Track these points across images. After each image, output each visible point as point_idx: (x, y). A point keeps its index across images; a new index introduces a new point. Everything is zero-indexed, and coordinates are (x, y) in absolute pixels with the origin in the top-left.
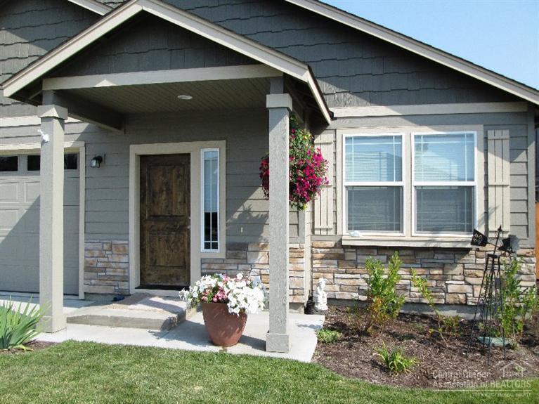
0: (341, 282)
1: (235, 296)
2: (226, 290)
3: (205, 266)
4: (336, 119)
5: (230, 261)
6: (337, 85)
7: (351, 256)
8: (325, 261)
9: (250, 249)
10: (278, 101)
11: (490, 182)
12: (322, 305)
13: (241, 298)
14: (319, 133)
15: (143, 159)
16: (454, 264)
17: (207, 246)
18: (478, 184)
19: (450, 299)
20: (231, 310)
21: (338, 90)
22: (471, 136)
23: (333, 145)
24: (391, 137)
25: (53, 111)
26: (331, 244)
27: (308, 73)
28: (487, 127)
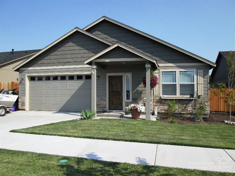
0: (161, 108)
1: (139, 108)
2: (137, 107)
3: (126, 104)
4: (159, 67)
5: (133, 103)
6: (160, 58)
7: (163, 102)
8: (156, 103)
9: (138, 99)
10: (148, 66)
11: (198, 83)
12: (156, 113)
13: (140, 108)
14: (155, 70)
15: (109, 77)
16: (189, 104)
17: (127, 99)
18: (195, 83)
19: (188, 112)
20: (138, 111)
21: (160, 59)
22: (194, 71)
23: (158, 74)
24: (173, 71)
25: (95, 67)
26: (158, 98)
27: (155, 61)
28: (198, 69)
